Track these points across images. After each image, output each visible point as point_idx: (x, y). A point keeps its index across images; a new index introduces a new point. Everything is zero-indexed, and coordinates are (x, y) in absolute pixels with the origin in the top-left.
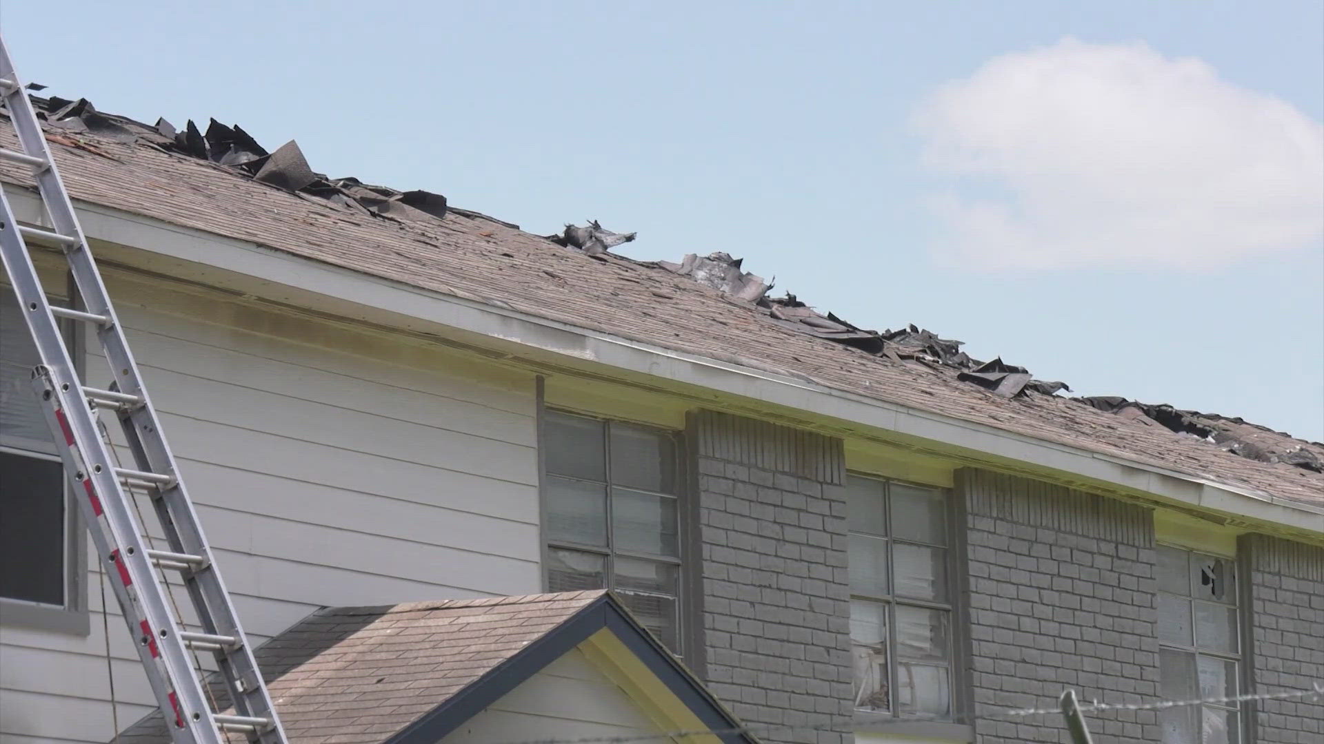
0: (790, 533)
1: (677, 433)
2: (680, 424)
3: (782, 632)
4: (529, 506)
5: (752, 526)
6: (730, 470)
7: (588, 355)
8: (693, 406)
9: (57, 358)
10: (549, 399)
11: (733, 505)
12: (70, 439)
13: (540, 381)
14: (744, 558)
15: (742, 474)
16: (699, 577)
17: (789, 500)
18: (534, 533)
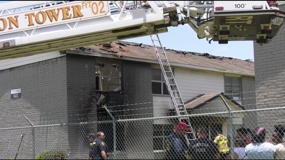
0: (253, 86)
1: (240, 78)
2: (240, 77)
3: (252, 94)
4: (223, 85)
5: (248, 85)
6: (246, 81)
7: (226, 72)
8: (241, 75)
9: (165, 75)
10: (225, 76)
11: (246, 84)
12: (166, 82)
13: (224, 74)
14: (247, 88)
15: (247, 81)
16: (242, 90)
17: (252, 83)
18: (224, 87)
